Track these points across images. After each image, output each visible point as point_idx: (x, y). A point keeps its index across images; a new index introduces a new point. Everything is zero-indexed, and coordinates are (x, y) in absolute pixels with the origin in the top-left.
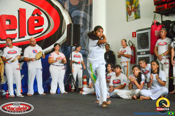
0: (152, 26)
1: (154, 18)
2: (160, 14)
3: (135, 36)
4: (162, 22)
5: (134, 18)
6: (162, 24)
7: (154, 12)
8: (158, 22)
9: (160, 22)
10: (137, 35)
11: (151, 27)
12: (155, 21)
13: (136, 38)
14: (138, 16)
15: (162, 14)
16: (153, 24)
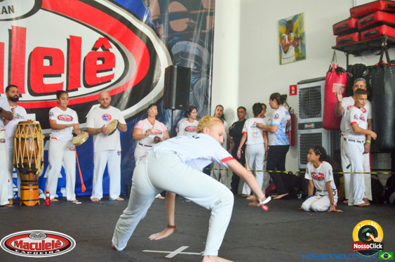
0: (327, 74)
1: (333, 60)
2: (345, 51)
3: (296, 94)
4: (349, 67)
5: (294, 58)
6: (347, 71)
7: (333, 48)
8: (340, 66)
9: (345, 68)
10: (298, 91)
11: (325, 75)
12: (334, 65)
13: (298, 96)
14: (301, 54)
15: (348, 53)
16: (330, 71)
